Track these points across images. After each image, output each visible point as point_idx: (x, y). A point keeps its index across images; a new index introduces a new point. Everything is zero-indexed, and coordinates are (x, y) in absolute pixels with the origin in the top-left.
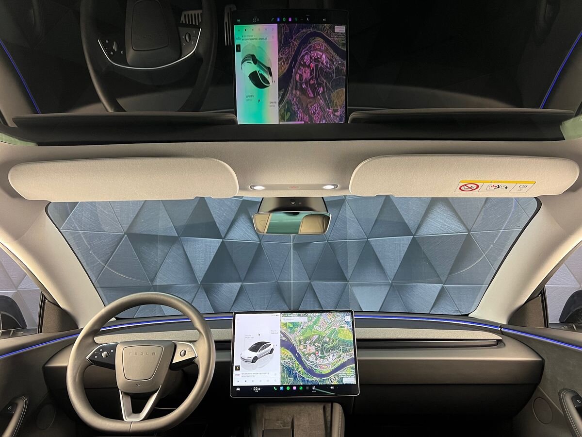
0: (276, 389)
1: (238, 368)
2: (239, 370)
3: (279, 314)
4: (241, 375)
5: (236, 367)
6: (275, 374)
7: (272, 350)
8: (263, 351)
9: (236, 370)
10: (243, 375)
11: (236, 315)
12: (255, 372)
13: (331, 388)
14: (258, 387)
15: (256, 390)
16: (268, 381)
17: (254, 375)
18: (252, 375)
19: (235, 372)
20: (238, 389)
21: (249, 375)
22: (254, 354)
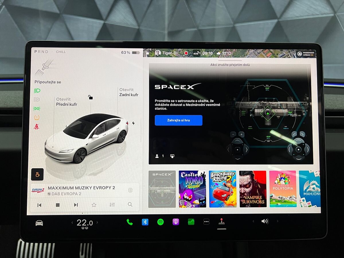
0: (131, 224)
1: (38, 175)
2: (41, 178)
3: (141, 50)
4: (47, 191)
5: (34, 171)
6: (130, 190)
7: (123, 134)
8: (101, 136)
9: (34, 178)
10: (51, 191)
11: (33, 49)
12: (80, 185)
13: (263, 221)
14: (88, 218)
15: (84, 226)
16: (112, 205)
17: (78, 191)
18: (74, 190)
19: (32, 185)
20: (39, 223)
21: (66, 191)
22: (78, 143)
